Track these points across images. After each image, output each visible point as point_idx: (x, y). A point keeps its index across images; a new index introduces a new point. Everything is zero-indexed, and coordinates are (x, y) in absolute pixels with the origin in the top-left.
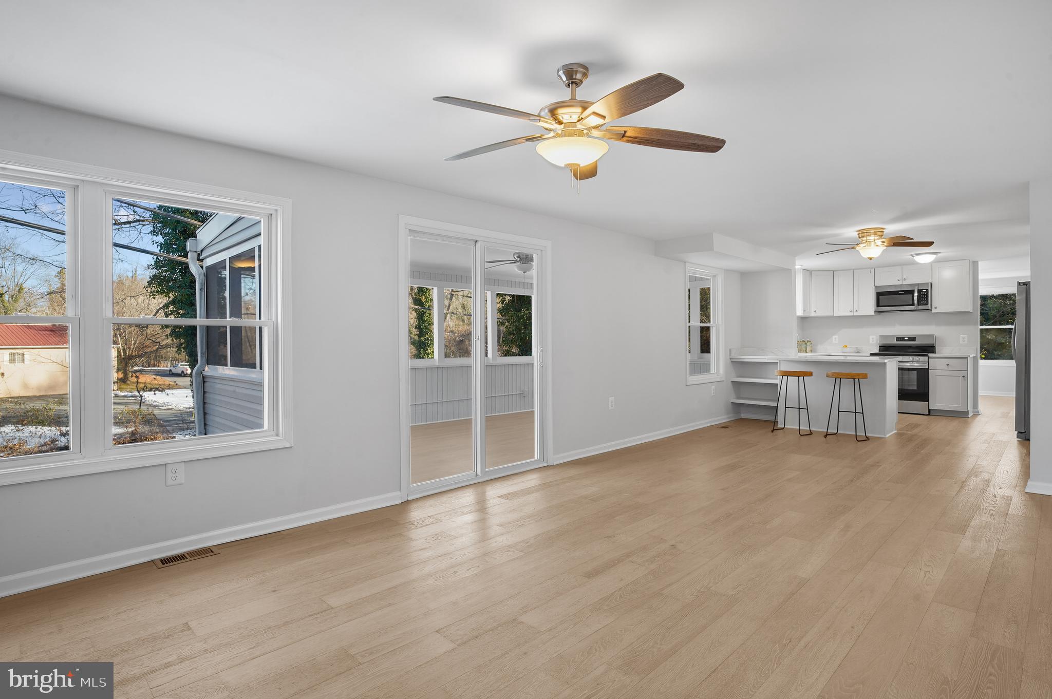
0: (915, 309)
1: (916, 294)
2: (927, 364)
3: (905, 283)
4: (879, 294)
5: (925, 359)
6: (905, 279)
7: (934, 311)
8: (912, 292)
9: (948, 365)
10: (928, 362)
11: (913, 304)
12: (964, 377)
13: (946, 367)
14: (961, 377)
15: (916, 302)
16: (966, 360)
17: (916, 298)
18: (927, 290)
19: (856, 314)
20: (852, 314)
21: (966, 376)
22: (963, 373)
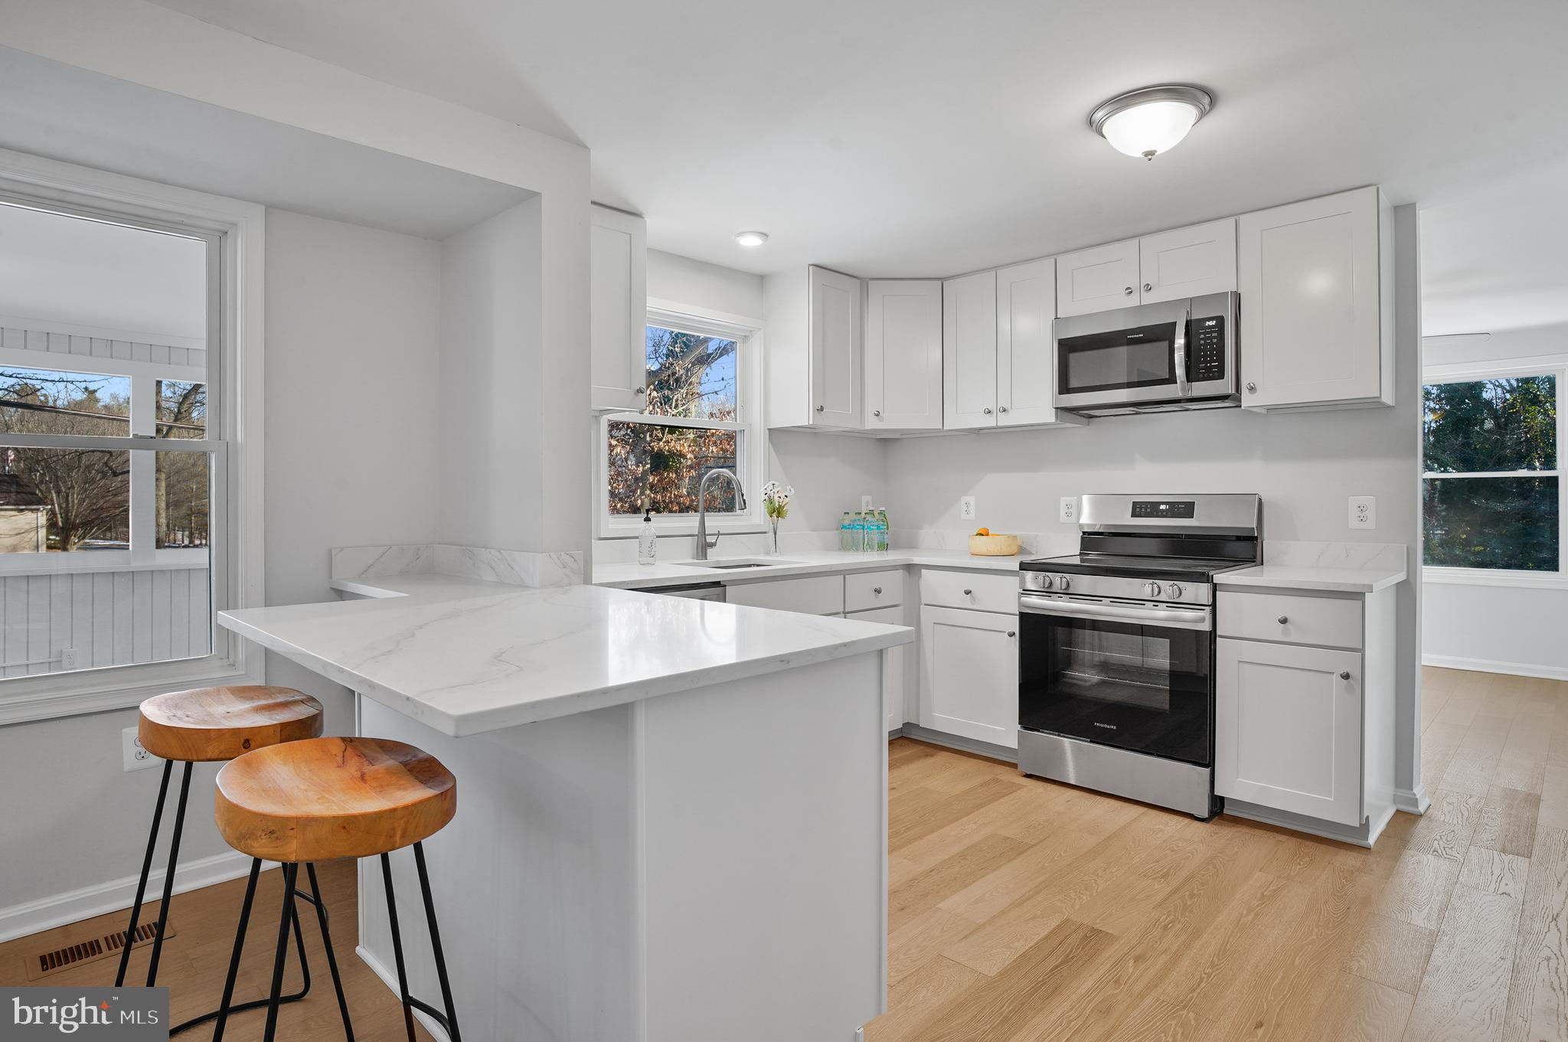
0: (1180, 395)
1: (1180, 341)
2: (1206, 613)
3: (1149, 299)
4: (1068, 348)
5: (1199, 592)
6: (1148, 288)
7: (1247, 400)
8: (1165, 333)
9: (1284, 621)
10: (1214, 605)
11: (1172, 380)
12: (1346, 676)
13: (1277, 632)
14: (1336, 679)
15: (1180, 371)
16: (1359, 603)
17: (1179, 356)
18: (1221, 320)
19: (1004, 421)
20: (989, 422)
21: (1355, 673)
22: (1346, 662)
